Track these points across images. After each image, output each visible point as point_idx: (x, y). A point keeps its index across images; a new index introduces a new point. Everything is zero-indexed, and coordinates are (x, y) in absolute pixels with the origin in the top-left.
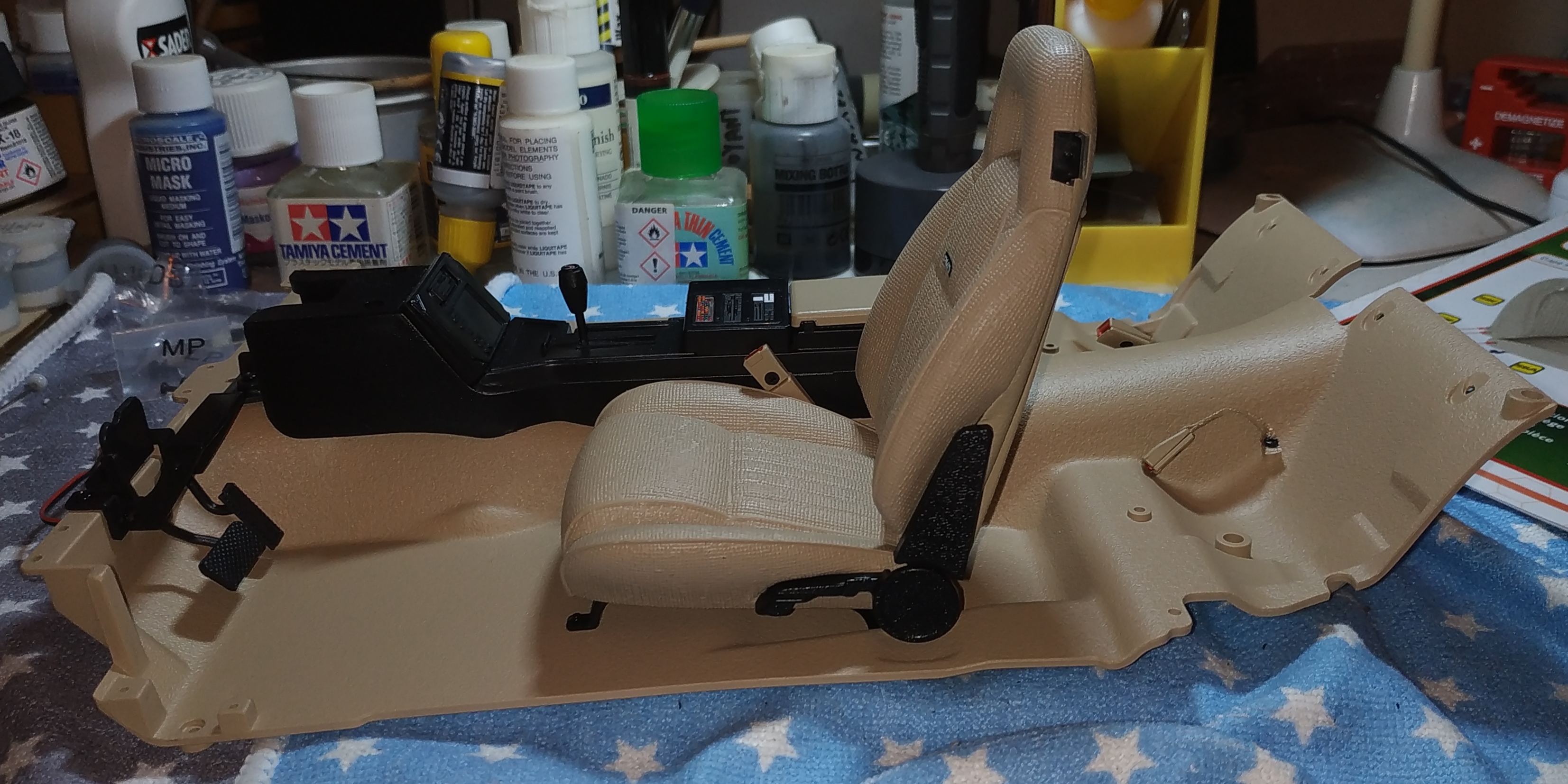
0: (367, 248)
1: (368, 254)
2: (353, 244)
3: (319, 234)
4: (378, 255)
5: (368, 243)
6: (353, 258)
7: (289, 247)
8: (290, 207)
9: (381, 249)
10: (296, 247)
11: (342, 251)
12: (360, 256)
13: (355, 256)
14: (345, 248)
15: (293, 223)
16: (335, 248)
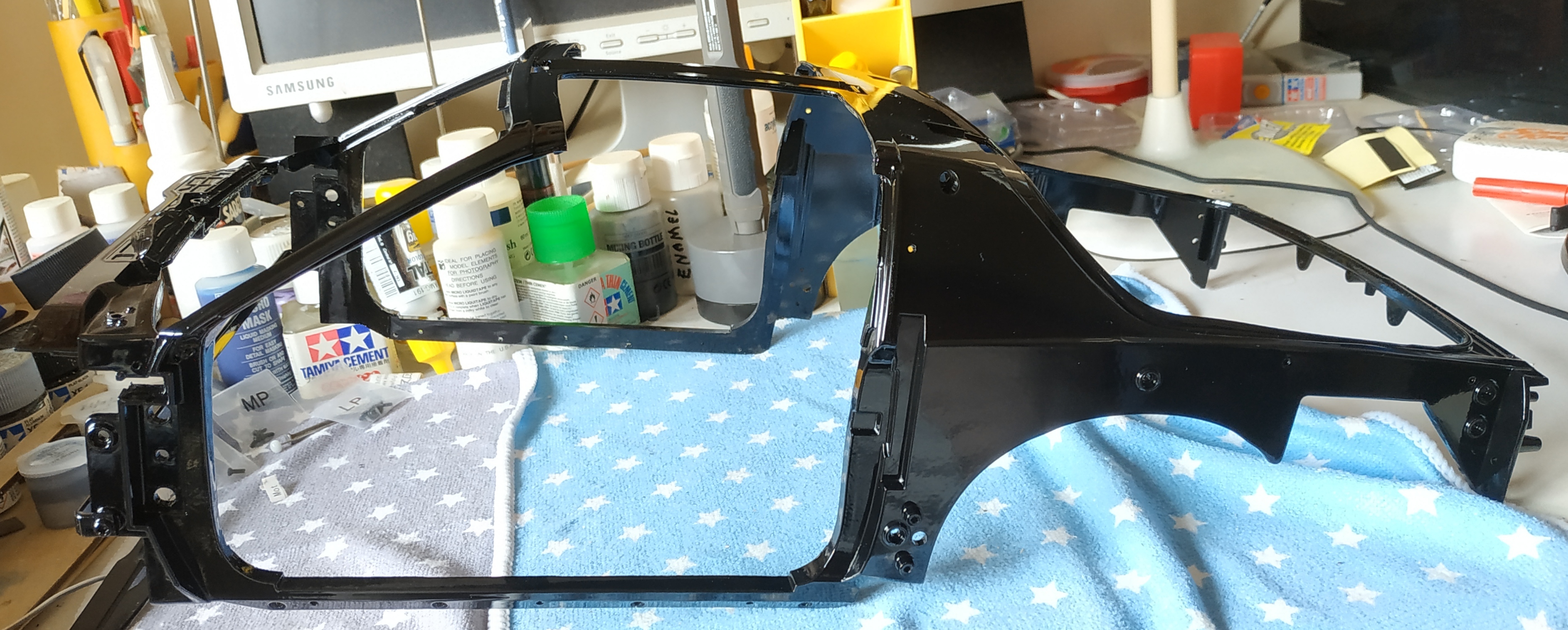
0: (373, 354)
1: (373, 358)
2: (361, 353)
3: (333, 353)
4: (381, 357)
5: (373, 350)
6: (362, 364)
7: (309, 368)
8: (307, 338)
9: (384, 351)
10: (315, 367)
11: (353, 361)
12: (368, 361)
13: (363, 362)
14: (355, 358)
15: (310, 349)
16: (347, 360)
